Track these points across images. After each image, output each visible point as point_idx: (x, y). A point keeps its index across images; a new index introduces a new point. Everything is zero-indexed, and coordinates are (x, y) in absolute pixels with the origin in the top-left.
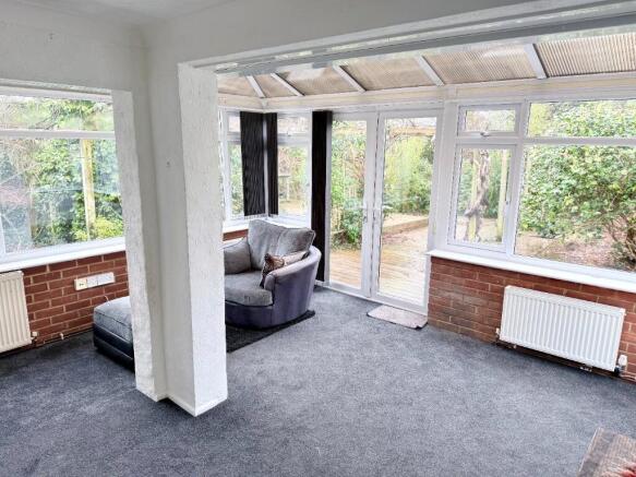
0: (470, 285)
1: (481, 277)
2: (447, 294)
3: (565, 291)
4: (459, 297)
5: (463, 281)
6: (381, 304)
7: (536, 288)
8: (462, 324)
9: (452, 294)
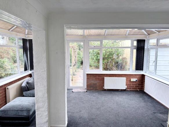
0: (96, 79)
1: (98, 77)
2: (91, 82)
3: (115, 76)
4: (94, 82)
5: (94, 78)
6: (72, 89)
7: (109, 77)
8: (95, 88)
9: (92, 82)
